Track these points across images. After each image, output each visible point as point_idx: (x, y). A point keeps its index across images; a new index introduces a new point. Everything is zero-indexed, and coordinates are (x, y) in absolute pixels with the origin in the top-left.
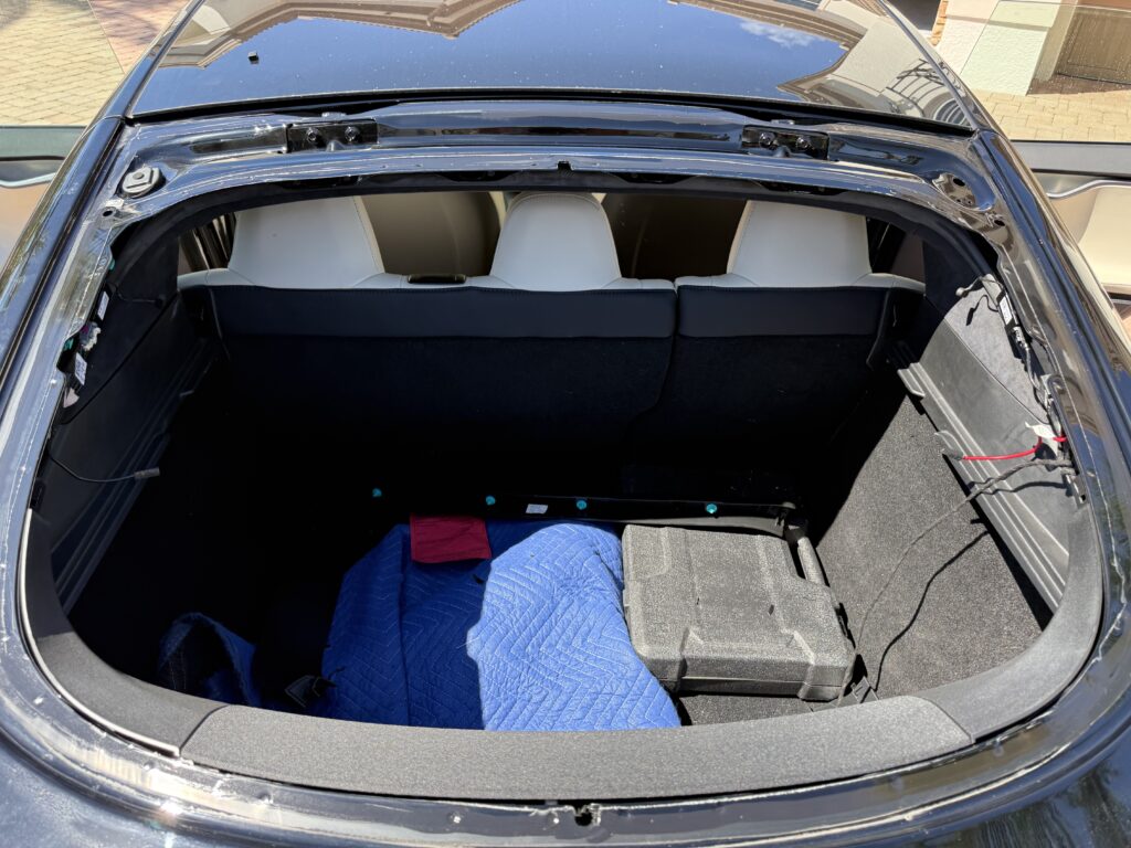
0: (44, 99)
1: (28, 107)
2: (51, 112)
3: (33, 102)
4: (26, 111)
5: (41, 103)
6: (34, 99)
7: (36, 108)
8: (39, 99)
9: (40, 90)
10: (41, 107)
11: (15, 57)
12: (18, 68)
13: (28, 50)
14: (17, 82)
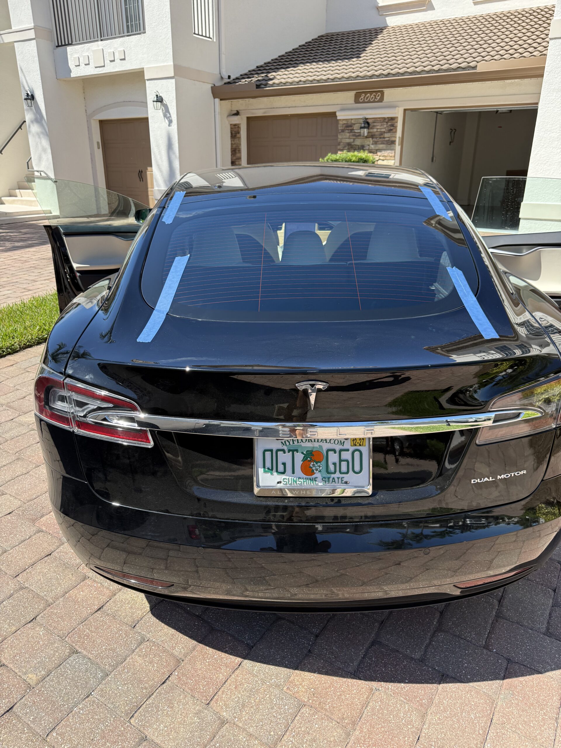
0: (44, 272)
1: (37, 276)
2: (48, 278)
3: (39, 274)
4: (36, 277)
5: (43, 274)
6: (40, 273)
7: (41, 276)
8: (42, 273)
9: (41, 269)
10: (44, 276)
11: (27, 256)
12: (29, 260)
13: (33, 253)
14: (30, 266)
